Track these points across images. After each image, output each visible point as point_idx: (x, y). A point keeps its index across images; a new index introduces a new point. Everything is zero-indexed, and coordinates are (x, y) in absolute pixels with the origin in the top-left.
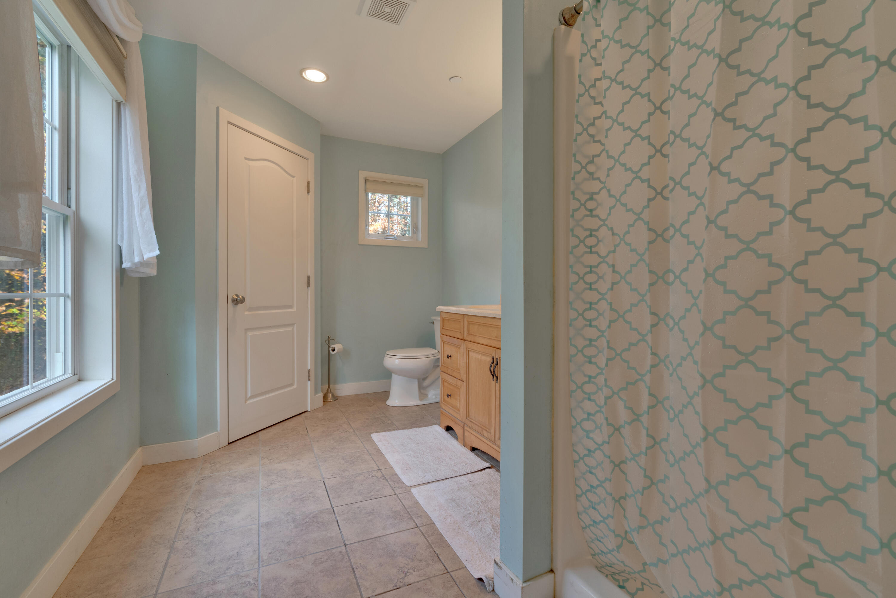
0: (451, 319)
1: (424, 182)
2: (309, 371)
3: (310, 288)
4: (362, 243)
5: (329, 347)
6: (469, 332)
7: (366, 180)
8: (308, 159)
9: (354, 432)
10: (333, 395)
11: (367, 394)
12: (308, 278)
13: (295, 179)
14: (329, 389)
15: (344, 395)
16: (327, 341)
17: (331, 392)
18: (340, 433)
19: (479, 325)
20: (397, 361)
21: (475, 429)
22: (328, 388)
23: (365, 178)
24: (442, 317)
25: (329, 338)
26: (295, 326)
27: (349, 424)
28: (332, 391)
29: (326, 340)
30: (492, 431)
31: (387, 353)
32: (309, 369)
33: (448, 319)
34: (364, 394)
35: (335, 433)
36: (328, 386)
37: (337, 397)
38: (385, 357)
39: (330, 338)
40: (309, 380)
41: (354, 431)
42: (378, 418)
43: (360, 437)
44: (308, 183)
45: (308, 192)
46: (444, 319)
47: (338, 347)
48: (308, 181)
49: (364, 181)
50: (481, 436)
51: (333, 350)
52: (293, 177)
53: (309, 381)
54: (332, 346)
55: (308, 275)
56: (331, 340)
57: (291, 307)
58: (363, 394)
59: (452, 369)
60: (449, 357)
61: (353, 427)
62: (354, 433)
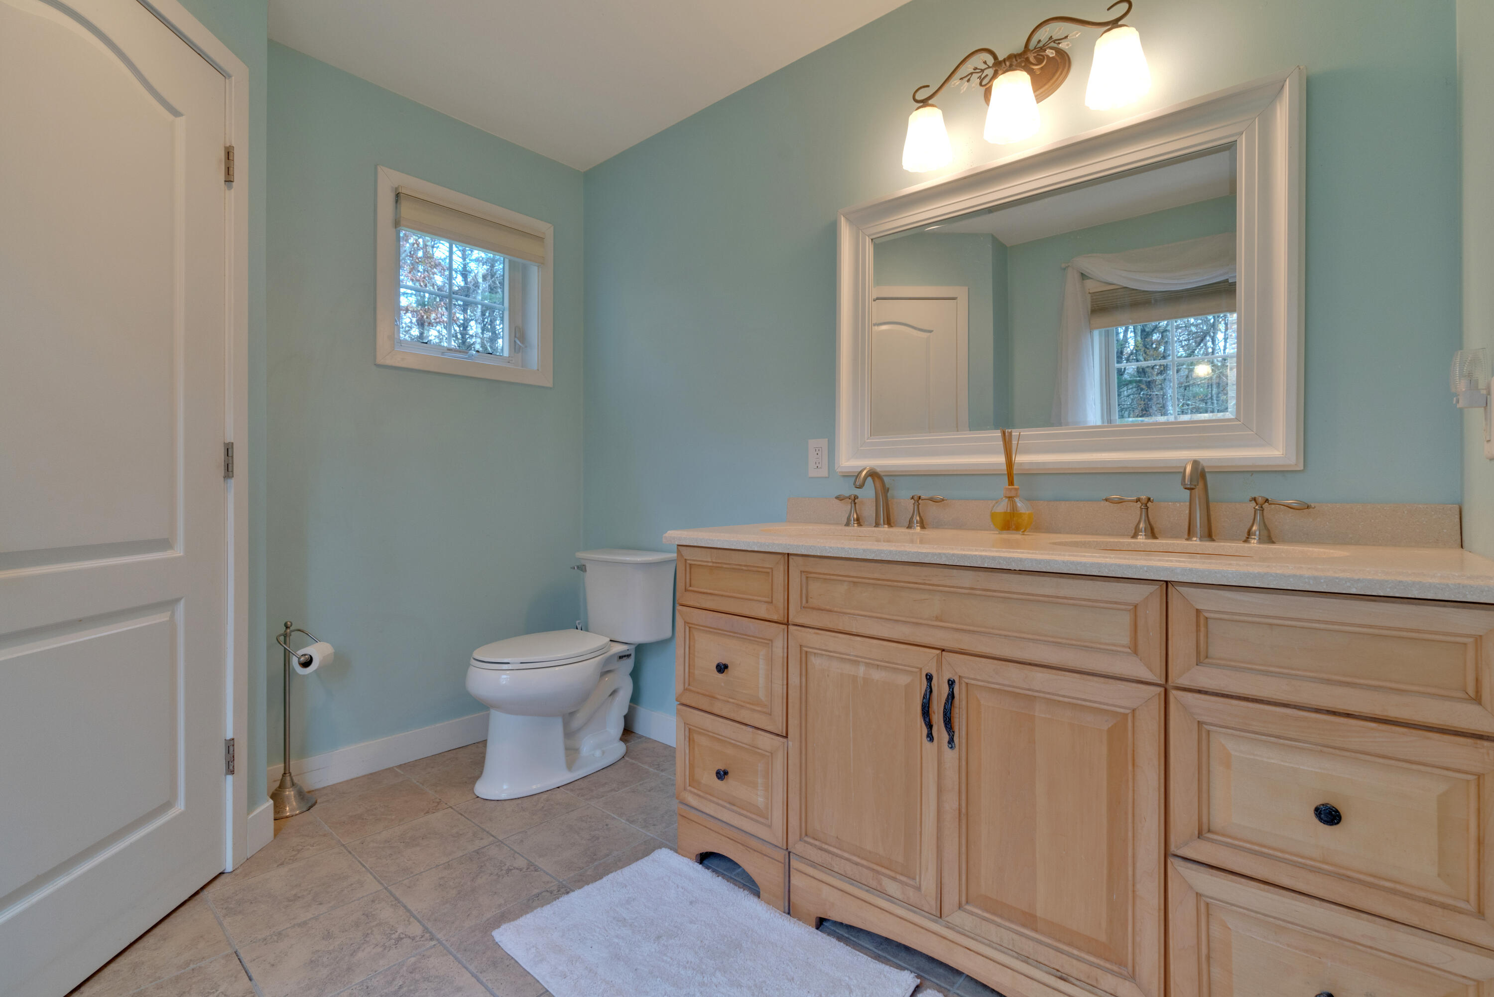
0: (725, 566)
1: (545, 228)
2: (230, 745)
3: (232, 482)
4: (389, 362)
5: (287, 656)
6: (807, 602)
7: (398, 196)
8: (230, 76)
9: (427, 935)
10: (302, 795)
11: (400, 766)
12: (228, 450)
13: (179, 120)
14: (288, 778)
15: (331, 783)
16: (282, 638)
17: (293, 784)
18: (379, 949)
19: (854, 583)
20: (504, 678)
21: (843, 873)
22: (285, 773)
23: (396, 189)
24: (686, 559)
25: (287, 627)
26: (181, 608)
27: (396, 899)
28: (295, 781)
29: (280, 635)
30: (928, 882)
31: (477, 654)
32: (229, 735)
33: (710, 564)
34: (392, 768)
35: (361, 955)
36: (283, 765)
37: (309, 792)
38: (472, 667)
39: (292, 628)
40: (231, 771)
41: (426, 930)
42: (477, 852)
43: (459, 956)
44: (229, 154)
45: (229, 180)
46: (690, 565)
47: (319, 651)
48: (228, 145)
49: (391, 197)
50: (867, 891)
51: (307, 664)
52: (176, 113)
53: (230, 778)
54: (301, 652)
55: (227, 441)
56: (292, 633)
57: (165, 544)
58: (389, 769)
59: (731, 700)
60: (722, 668)
61: (415, 913)
62: (431, 939)
